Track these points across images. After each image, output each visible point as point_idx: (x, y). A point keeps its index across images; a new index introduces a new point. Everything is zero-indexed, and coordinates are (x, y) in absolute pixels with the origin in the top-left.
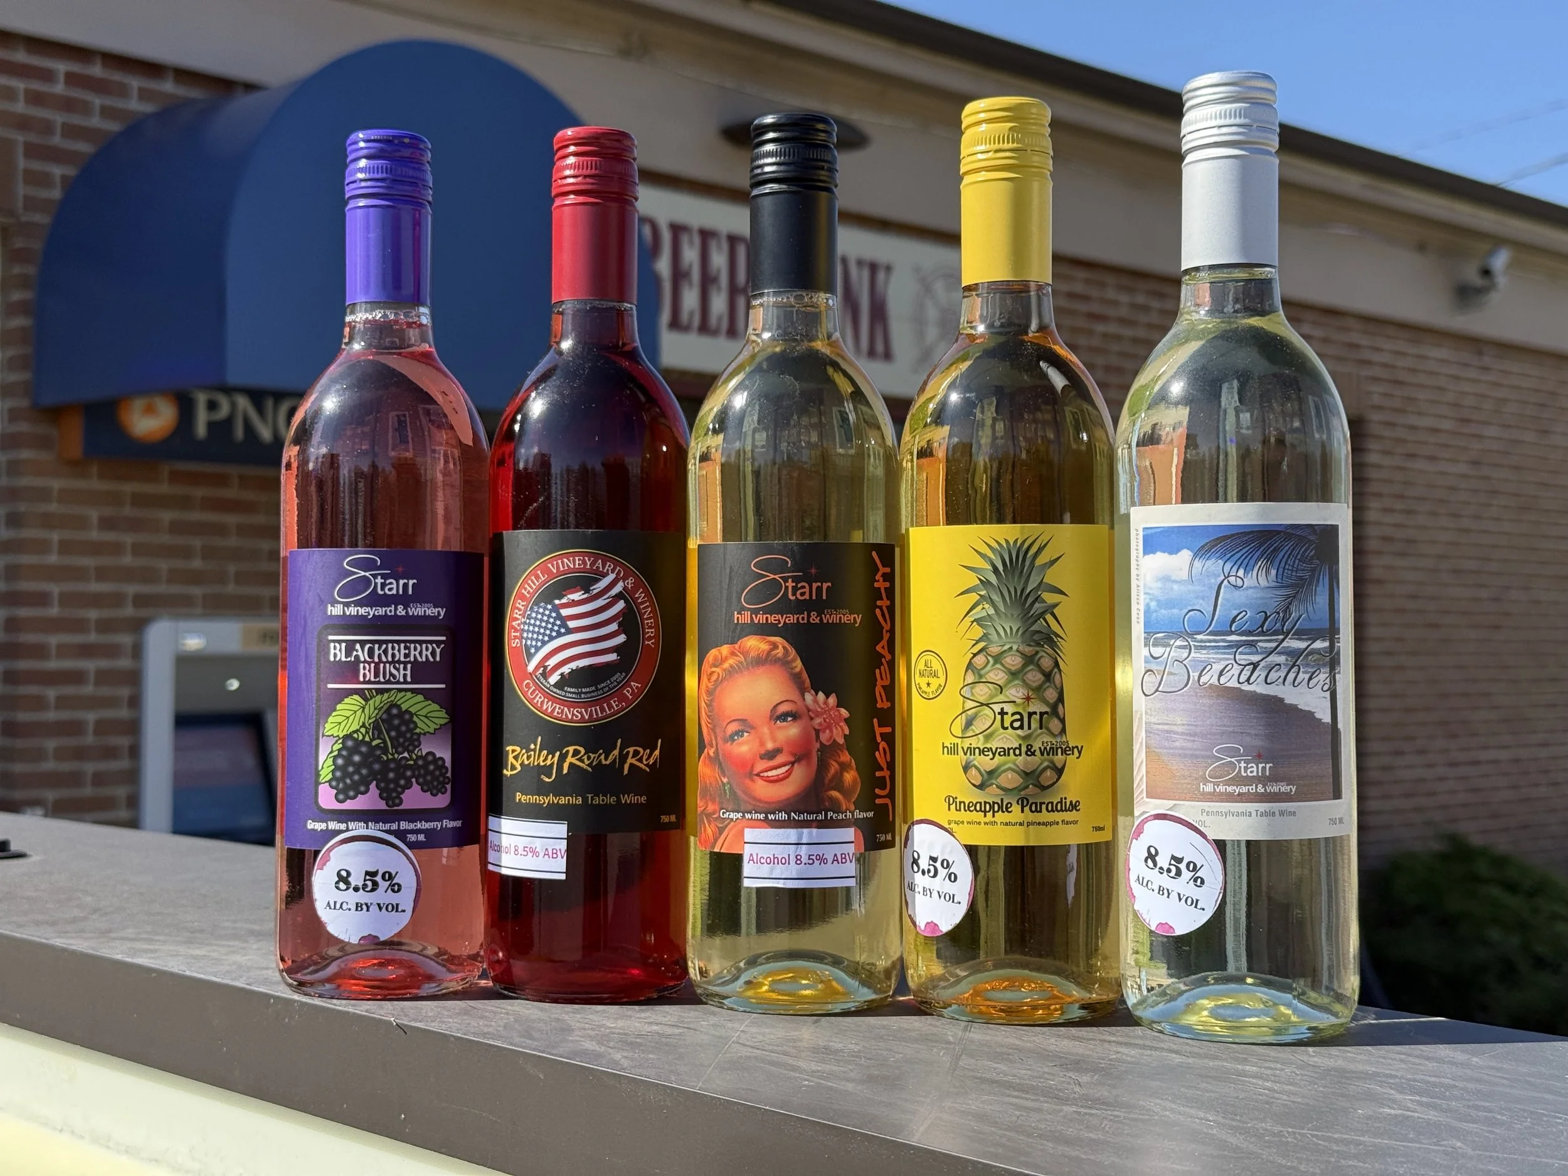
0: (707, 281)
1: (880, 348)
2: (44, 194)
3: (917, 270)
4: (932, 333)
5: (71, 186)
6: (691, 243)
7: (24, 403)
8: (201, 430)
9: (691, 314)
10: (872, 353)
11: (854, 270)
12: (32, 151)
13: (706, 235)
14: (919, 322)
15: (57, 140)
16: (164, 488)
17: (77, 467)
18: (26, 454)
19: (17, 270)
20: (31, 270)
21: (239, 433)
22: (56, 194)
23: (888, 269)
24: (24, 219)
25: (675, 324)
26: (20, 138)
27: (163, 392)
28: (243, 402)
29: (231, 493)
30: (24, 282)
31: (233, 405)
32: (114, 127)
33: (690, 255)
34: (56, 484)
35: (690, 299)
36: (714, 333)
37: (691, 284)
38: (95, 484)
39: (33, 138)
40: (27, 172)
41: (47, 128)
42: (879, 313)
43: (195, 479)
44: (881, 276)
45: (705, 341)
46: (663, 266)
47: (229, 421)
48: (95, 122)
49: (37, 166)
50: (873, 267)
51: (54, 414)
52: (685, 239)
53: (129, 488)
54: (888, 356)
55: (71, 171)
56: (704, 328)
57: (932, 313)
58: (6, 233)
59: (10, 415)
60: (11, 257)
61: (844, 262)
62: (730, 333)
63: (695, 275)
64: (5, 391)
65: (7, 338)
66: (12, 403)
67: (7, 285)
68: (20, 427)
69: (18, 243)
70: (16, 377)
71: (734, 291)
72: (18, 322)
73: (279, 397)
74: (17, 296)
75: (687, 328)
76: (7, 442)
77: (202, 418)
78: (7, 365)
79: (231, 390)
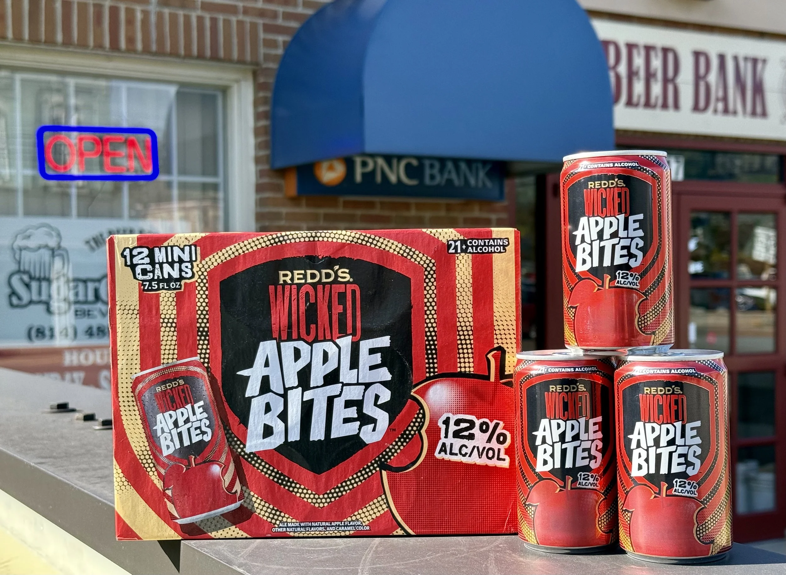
0: (649, 76)
1: (759, 110)
2: (273, 52)
3: (783, 61)
5: (288, 47)
6: (639, 54)
7: (266, 167)
8: (358, 178)
9: (639, 97)
10: (754, 113)
11: (742, 64)
12: (268, 29)
13: (648, 49)
15: (280, 22)
16: (340, 210)
17: (295, 200)
18: (267, 195)
19: (261, 94)
20: (269, 94)
21: (379, 178)
22: (280, 51)
23: (764, 61)
24: (265, 66)
25: (630, 103)
26: (260, 21)
27: (338, 158)
28: (381, 161)
29: (376, 212)
30: (265, 101)
31: (375, 163)
32: (310, 12)
33: (639, 61)
34: (284, 210)
35: (639, 87)
36: (654, 107)
37: (639, 79)
38: (303, 210)
39: (268, 21)
40: (264, 40)
41: (275, 15)
42: (759, 89)
43: (356, 205)
44: (760, 66)
45: (649, 112)
46: (622, 69)
47: (373, 172)
48: (300, 10)
49: (270, 37)
50: (755, 61)
51: (282, 172)
52: (635, 52)
53: (322, 211)
54: (764, 114)
55: (288, 38)
56: (648, 104)
58: (255, 75)
59: (261, 174)
60: (258, 87)
61: (736, 58)
62: (665, 106)
63: (642, 73)
64: (258, 160)
65: (257, 132)
66: (260, 167)
67: (256, 103)
68: (266, 180)
69: (262, 80)
70: (263, 153)
71: (666, 81)
72: (263, 123)
73: (400, 158)
74: (261, 109)
75: (637, 105)
76: (259, 188)
77: (359, 171)
78: (258, 146)
79: (373, 156)
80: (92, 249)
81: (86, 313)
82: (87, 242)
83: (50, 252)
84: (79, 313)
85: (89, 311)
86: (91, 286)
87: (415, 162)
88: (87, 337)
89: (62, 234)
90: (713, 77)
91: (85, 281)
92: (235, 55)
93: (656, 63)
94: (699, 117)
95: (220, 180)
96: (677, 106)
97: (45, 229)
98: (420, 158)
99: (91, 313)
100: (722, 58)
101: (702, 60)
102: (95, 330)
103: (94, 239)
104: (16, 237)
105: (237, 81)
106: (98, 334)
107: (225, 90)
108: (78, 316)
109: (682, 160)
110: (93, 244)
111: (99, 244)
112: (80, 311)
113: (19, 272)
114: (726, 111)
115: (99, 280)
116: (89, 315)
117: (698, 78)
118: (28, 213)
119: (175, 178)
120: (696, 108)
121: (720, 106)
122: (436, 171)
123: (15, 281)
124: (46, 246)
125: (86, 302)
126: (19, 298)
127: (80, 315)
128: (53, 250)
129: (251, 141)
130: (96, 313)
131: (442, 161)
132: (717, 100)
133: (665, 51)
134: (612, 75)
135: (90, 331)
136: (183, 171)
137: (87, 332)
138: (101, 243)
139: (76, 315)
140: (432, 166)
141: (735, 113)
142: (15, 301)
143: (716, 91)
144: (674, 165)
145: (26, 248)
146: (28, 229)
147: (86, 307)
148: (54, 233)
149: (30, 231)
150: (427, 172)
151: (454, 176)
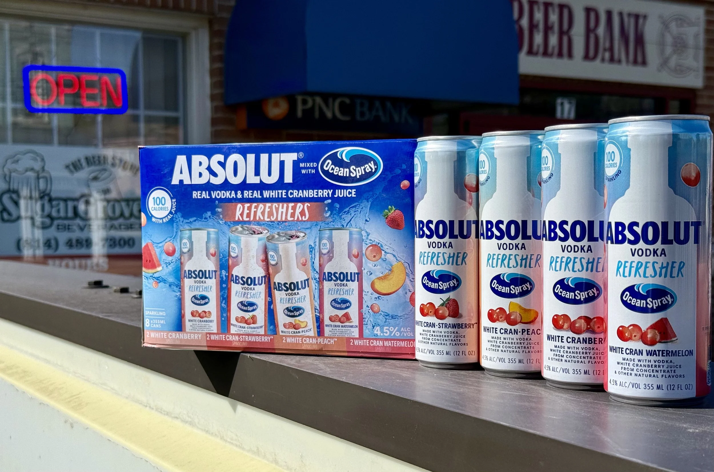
0: (548, 29)
1: (640, 59)
2: (227, 3)
3: (661, 17)
4: (669, 50)
6: (539, 9)
7: (220, 103)
8: (299, 114)
9: (539, 46)
10: (635, 62)
11: (626, 19)
13: (547, 5)
14: (662, 44)
17: (245, 132)
18: (221, 127)
19: (216, 40)
20: (223, 40)
21: (317, 115)
22: (233, 3)
23: (645, 17)
24: (219, 15)
25: (530, 52)
27: (282, 96)
28: (318, 100)
30: (219, 46)
31: (314, 101)
33: (539, 16)
35: (539, 39)
36: (551, 55)
37: (538, 31)
42: (640, 41)
44: (641, 21)
45: (546, 61)
46: (525, 22)
47: (312, 109)
50: (637, 17)
51: (233, 108)
52: (535, 8)
54: (644, 63)
56: (546, 53)
57: (669, 39)
58: (211, 23)
59: (215, 109)
60: (213, 34)
61: (621, 14)
62: (560, 55)
63: (541, 26)
64: (213, 98)
65: (213, 73)
66: (216, 103)
67: (211, 48)
68: (219, 115)
69: (216, 27)
70: (217, 91)
71: (561, 33)
72: (218, 65)
73: (335, 96)
74: (217, 53)
75: (536, 54)
76: (214, 122)
77: (300, 108)
78: (213, 86)
79: (312, 94)
80: (71, 172)
81: (67, 227)
82: (67, 167)
83: (36, 174)
84: (60, 227)
85: (69, 225)
86: (70, 204)
87: (347, 101)
88: (68, 248)
89: (45, 159)
90: (601, 31)
91: (65, 200)
92: (194, 6)
93: (554, 18)
94: (588, 64)
95: (180, 114)
96: (570, 55)
97: (32, 155)
98: (353, 97)
99: (70, 227)
100: (609, 14)
101: (592, 16)
102: (74, 242)
103: (73, 164)
104: (6, 161)
105: (195, 29)
106: (77, 246)
107: (184, 37)
108: (60, 230)
109: (574, 102)
110: (71, 167)
111: (78, 169)
112: (62, 225)
113: (9, 191)
114: (612, 60)
115: (77, 200)
116: (69, 229)
117: (589, 31)
118: (15, 141)
119: (142, 112)
120: (586, 57)
121: (607, 55)
122: (365, 109)
123: (6, 200)
124: (32, 169)
125: (66, 218)
126: (10, 214)
127: (62, 229)
128: (38, 172)
129: (208, 80)
130: (75, 227)
131: (371, 99)
132: (605, 50)
133: (561, 7)
134: (516, 27)
135: (70, 242)
136: (148, 107)
137: (67, 243)
138: (79, 169)
139: (58, 229)
140: (362, 105)
141: (619, 61)
142: (6, 216)
143: (604, 43)
144: (567, 106)
145: (15, 171)
146: (16, 155)
147: (66, 222)
148: (38, 158)
149: (18, 156)
150: (358, 109)
151: (381, 113)
